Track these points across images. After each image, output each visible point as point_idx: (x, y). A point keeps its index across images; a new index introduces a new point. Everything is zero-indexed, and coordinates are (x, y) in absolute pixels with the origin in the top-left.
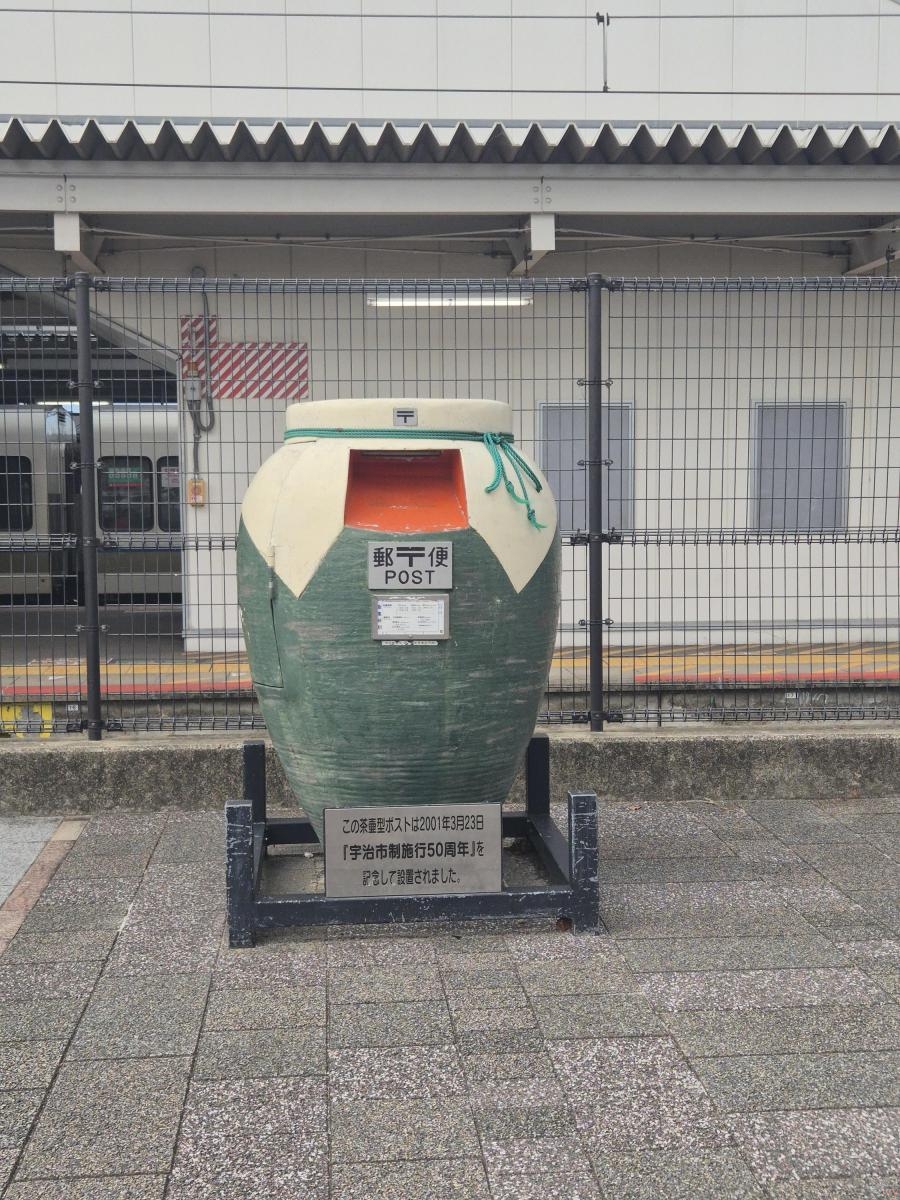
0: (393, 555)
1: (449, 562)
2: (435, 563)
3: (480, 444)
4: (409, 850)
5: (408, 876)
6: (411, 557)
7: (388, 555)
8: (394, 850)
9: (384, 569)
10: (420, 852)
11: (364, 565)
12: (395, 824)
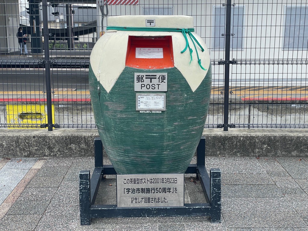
0: (144, 78)
1: (166, 81)
2: (160, 81)
3: (180, 33)
4: (148, 191)
5: (148, 200)
6: (151, 79)
7: (142, 78)
8: (143, 190)
9: (140, 83)
10: (153, 191)
11: (133, 82)
12: (143, 181)
